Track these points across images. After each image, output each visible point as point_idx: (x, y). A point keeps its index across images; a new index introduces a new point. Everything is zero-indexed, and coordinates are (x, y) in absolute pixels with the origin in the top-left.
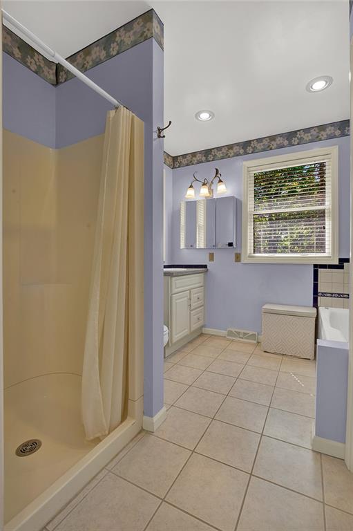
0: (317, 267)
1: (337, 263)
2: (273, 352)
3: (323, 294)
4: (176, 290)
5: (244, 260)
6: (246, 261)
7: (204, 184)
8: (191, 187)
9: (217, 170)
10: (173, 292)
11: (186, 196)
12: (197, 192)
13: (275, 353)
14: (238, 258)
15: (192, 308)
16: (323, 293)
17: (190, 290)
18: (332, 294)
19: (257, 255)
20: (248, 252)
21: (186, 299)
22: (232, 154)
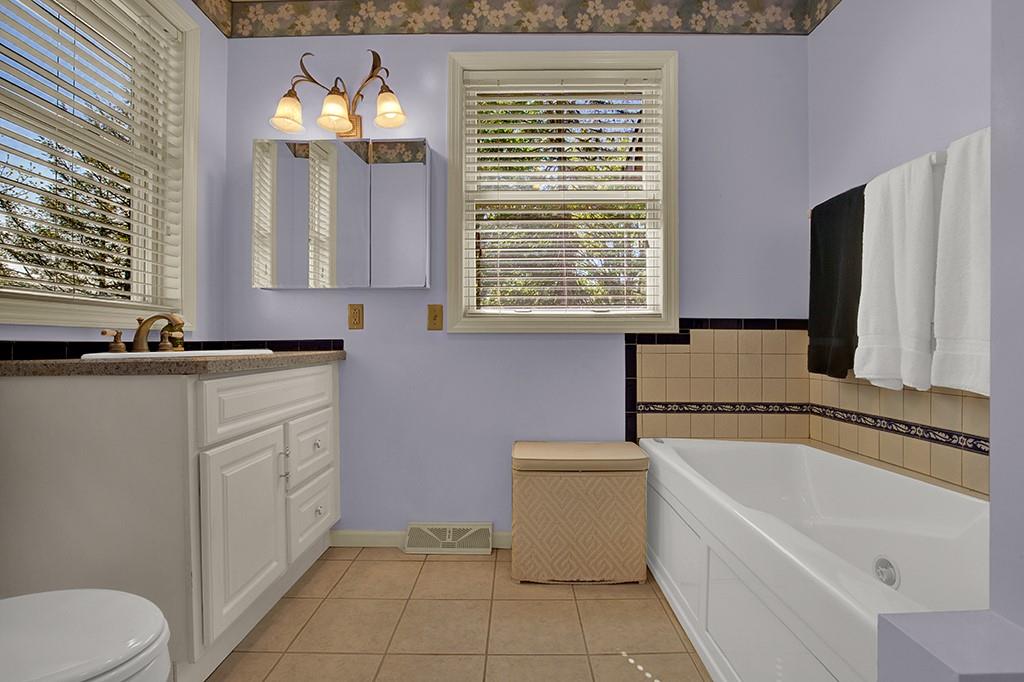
0: (633, 341)
1: (675, 329)
2: (544, 579)
3: (649, 407)
4: (222, 430)
5: (452, 323)
6: (458, 328)
7: (334, 91)
8: (291, 94)
9: (377, 58)
10: (210, 440)
11: (275, 121)
12: (312, 112)
13: (553, 582)
14: (436, 318)
15: (293, 482)
16: (646, 404)
17: (285, 422)
18: (666, 404)
19: (483, 310)
20: (464, 302)
21: (268, 454)
22: (422, 25)
